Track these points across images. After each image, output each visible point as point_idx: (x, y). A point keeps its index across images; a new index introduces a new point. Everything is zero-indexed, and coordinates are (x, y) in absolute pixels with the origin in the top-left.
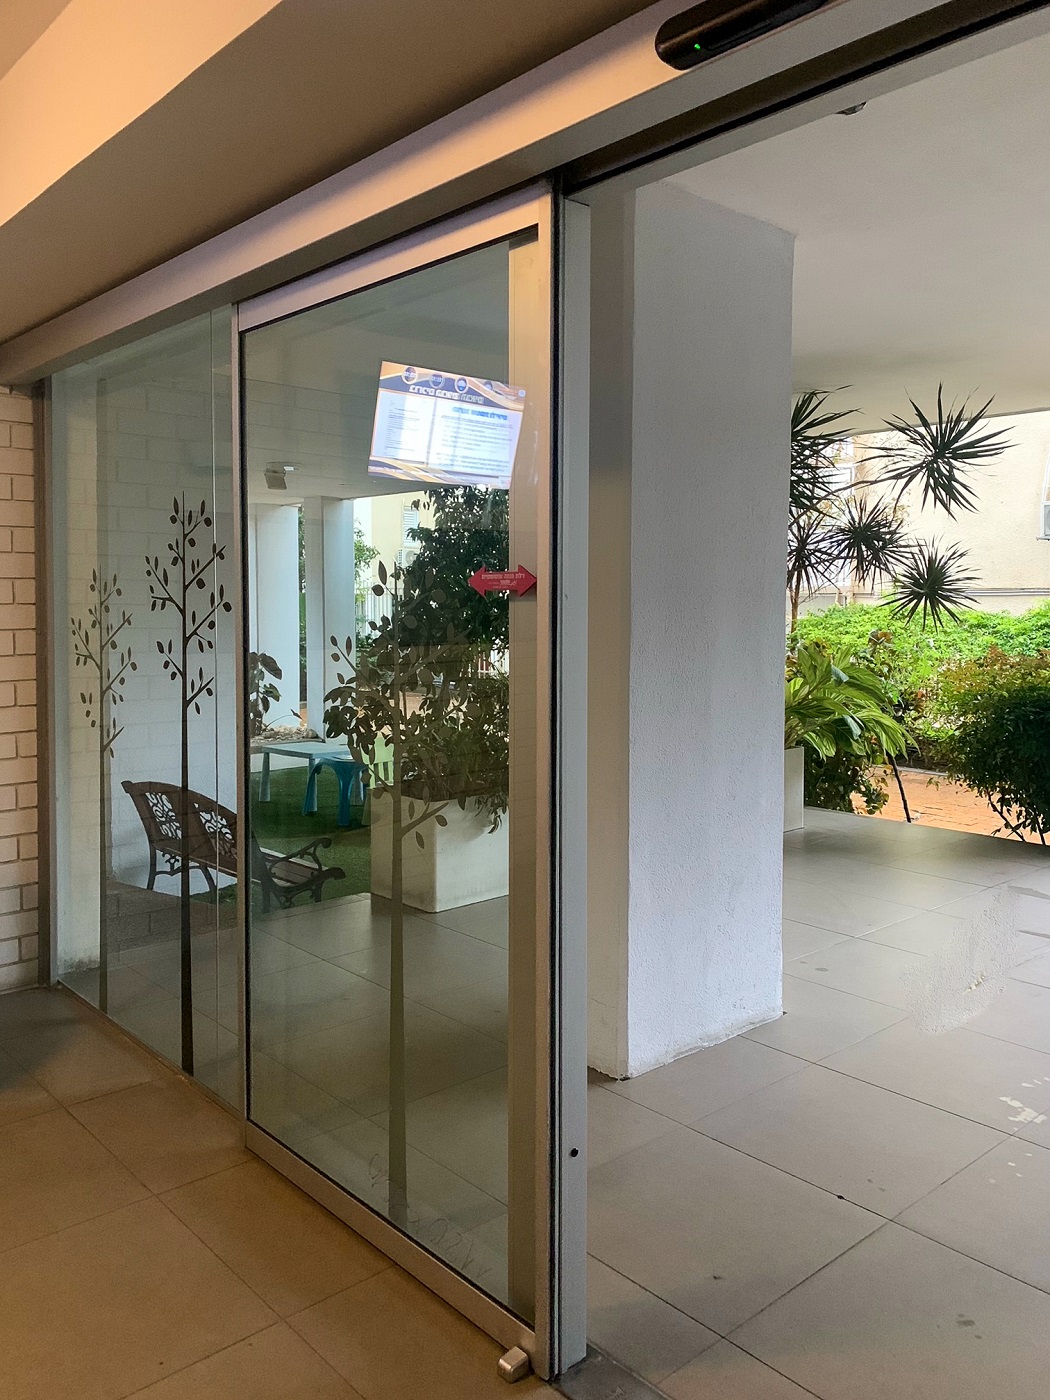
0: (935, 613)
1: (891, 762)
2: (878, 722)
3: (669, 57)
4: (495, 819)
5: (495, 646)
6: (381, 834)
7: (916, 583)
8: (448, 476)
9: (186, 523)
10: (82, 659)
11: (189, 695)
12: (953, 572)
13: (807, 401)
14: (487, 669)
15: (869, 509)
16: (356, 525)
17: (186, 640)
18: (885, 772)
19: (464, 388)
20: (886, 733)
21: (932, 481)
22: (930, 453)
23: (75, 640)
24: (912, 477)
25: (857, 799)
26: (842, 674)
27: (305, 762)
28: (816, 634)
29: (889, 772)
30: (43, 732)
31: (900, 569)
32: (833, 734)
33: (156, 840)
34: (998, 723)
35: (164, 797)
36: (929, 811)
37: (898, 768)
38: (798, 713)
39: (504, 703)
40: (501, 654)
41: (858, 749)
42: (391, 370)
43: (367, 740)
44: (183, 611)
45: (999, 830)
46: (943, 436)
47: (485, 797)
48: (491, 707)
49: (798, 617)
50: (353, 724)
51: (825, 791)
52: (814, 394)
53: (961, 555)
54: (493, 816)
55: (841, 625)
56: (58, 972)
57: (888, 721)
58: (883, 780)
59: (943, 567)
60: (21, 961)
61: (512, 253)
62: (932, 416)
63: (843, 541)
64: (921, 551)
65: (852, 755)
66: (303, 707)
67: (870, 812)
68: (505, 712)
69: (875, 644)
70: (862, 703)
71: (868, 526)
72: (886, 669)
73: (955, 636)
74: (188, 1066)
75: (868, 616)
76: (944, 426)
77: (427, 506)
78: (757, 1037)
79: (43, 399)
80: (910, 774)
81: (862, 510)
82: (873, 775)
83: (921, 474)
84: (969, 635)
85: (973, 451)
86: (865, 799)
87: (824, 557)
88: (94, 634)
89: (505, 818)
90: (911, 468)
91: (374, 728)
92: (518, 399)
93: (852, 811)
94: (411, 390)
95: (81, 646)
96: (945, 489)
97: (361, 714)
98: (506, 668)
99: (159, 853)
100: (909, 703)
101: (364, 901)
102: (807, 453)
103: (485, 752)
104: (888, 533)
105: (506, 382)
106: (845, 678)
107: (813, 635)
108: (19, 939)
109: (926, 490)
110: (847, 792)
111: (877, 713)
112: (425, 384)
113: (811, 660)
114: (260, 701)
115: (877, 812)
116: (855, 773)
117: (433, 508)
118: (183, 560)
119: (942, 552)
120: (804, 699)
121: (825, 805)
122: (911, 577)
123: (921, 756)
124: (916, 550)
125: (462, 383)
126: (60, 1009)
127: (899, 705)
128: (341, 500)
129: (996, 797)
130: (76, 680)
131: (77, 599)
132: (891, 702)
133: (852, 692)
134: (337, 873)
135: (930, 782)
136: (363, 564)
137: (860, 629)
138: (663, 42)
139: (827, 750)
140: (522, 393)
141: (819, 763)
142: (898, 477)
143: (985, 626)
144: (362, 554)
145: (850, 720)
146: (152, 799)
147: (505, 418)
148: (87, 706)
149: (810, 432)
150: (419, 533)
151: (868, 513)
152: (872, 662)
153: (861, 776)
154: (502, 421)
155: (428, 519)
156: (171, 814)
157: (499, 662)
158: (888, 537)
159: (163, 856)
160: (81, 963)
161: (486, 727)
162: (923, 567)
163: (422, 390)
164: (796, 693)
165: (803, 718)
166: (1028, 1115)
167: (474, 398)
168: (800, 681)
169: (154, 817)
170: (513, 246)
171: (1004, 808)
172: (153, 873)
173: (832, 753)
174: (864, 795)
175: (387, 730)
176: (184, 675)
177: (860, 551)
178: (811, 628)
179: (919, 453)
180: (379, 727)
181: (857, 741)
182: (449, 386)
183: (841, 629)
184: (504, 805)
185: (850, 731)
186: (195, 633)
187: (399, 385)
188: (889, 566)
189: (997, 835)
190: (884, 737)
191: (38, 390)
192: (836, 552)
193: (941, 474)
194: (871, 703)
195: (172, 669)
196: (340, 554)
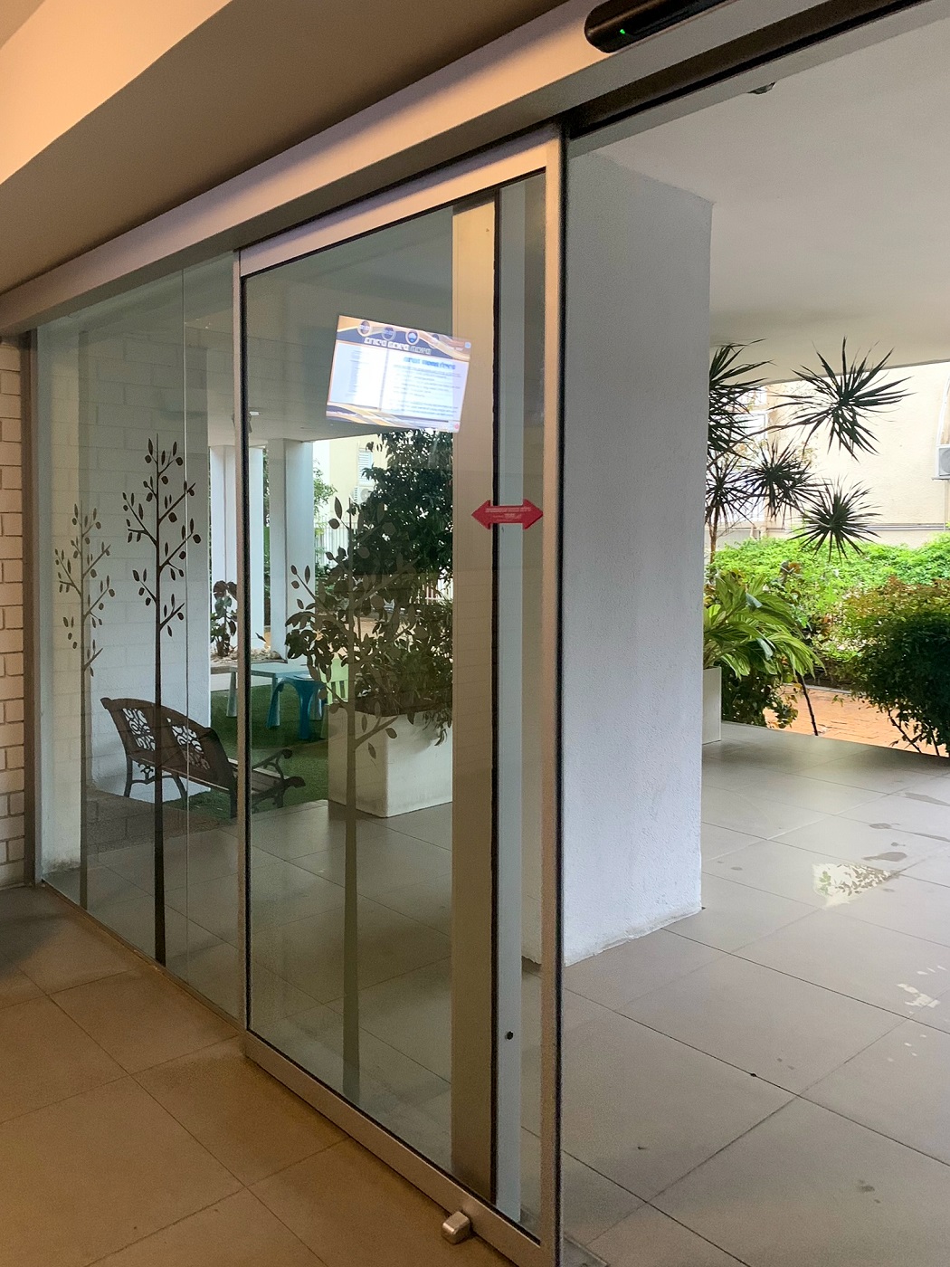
0: (840, 545)
1: (801, 681)
2: (789, 645)
3: (597, 41)
4: (441, 732)
5: (442, 576)
6: (337, 746)
7: (823, 518)
8: (397, 420)
9: (160, 462)
10: (65, 586)
11: (162, 619)
12: (856, 508)
13: (724, 354)
14: (434, 597)
15: (780, 451)
16: (315, 465)
17: (159, 569)
18: (795, 689)
19: (415, 340)
20: (796, 655)
21: (837, 426)
22: (835, 401)
23: (60, 569)
24: (819, 422)
25: (769, 714)
26: (755, 601)
27: (269, 681)
28: (733, 565)
29: (798, 689)
30: (29, 652)
31: (808, 506)
32: (747, 655)
33: (133, 752)
34: (897, 645)
35: (140, 712)
36: (835, 725)
37: (807, 687)
38: (716, 636)
39: (449, 627)
40: (447, 582)
41: (770, 669)
42: (347, 324)
43: (325, 661)
44: (157, 543)
45: (897, 742)
46: (847, 385)
47: (432, 712)
48: (437, 631)
49: (717, 550)
50: (312, 646)
51: (741, 707)
52: (730, 347)
53: (864, 493)
54: (439, 730)
55: (755, 556)
56: (42, 872)
57: (797, 643)
58: (793, 697)
59: (847, 504)
60: (8, 862)
61: (455, 218)
62: (837, 368)
63: (757, 480)
64: (827, 489)
65: (765, 674)
66: (267, 630)
67: (782, 726)
68: (449, 635)
69: (786, 573)
70: (774, 627)
71: (779, 467)
72: (795, 597)
73: (859, 567)
74: (160, 957)
75: (780, 548)
76: (848, 376)
77: (380, 448)
78: (678, 930)
79: (29, 350)
80: (817, 692)
81: (774, 452)
82: (784, 692)
83: (827, 420)
84: (871, 565)
85: (874, 399)
86: (777, 714)
87: (739, 494)
88: (76, 564)
89: (450, 731)
90: (819, 414)
91: (331, 650)
92: (465, 351)
93: (765, 725)
94: (366, 342)
95: (64, 574)
96: (850, 433)
97: (319, 637)
98: (450, 596)
99: (135, 764)
100: (817, 627)
101: (322, 807)
102: (725, 400)
103: (432, 671)
104: (797, 473)
105: (451, 335)
106: (759, 605)
107: (730, 566)
108: (7, 842)
109: (832, 435)
110: (760, 709)
111: (786, 636)
112: (378, 336)
113: (728, 588)
114: (227, 625)
115: (788, 726)
116: (768, 690)
117: (385, 449)
118: (157, 496)
119: (847, 492)
120: (721, 624)
121: (740, 720)
122: (819, 513)
123: (827, 675)
124: (822, 489)
125: (413, 336)
126: (44, 905)
127: (808, 629)
128: (302, 442)
129: (895, 712)
130: (59, 605)
131: (61, 531)
132: (800, 626)
133: (764, 617)
134: (297, 782)
135: (835, 699)
136: (321, 500)
137: (773, 560)
138: (593, 27)
139: (742, 670)
140: (468, 345)
141: (735, 681)
142: (806, 422)
143: (885, 558)
144: (320, 491)
145: (763, 643)
146: (129, 714)
147: (454, 367)
148: (69, 630)
149: (727, 382)
150: (373, 473)
151: (779, 455)
152: (782, 590)
153: (773, 693)
154: (450, 371)
155: (381, 460)
156: (146, 727)
157: (445, 590)
158: (797, 476)
159: (139, 766)
160: (63, 864)
161: (433, 649)
162: (829, 505)
163: (376, 341)
164: (714, 618)
165: (720, 641)
166: (923, 1000)
167: (422, 350)
168: (717, 607)
169: (130, 731)
170: (457, 211)
171: (903, 723)
172: (130, 782)
173: (747, 672)
174: (776, 710)
175: (343, 651)
176: (157, 600)
177: (772, 490)
178: (728, 559)
179: (827, 401)
180: (336, 649)
181: (769, 662)
182: (400, 338)
183: (755, 560)
184: (449, 720)
185: (762, 652)
186: (167, 562)
187: (354, 337)
188: (799, 503)
189: (895, 747)
190: (793, 658)
191: (26, 341)
192: (751, 491)
193: (845, 420)
194: (782, 627)
195: (146, 595)
196: (301, 492)
